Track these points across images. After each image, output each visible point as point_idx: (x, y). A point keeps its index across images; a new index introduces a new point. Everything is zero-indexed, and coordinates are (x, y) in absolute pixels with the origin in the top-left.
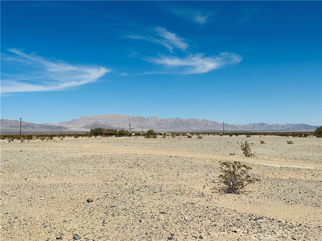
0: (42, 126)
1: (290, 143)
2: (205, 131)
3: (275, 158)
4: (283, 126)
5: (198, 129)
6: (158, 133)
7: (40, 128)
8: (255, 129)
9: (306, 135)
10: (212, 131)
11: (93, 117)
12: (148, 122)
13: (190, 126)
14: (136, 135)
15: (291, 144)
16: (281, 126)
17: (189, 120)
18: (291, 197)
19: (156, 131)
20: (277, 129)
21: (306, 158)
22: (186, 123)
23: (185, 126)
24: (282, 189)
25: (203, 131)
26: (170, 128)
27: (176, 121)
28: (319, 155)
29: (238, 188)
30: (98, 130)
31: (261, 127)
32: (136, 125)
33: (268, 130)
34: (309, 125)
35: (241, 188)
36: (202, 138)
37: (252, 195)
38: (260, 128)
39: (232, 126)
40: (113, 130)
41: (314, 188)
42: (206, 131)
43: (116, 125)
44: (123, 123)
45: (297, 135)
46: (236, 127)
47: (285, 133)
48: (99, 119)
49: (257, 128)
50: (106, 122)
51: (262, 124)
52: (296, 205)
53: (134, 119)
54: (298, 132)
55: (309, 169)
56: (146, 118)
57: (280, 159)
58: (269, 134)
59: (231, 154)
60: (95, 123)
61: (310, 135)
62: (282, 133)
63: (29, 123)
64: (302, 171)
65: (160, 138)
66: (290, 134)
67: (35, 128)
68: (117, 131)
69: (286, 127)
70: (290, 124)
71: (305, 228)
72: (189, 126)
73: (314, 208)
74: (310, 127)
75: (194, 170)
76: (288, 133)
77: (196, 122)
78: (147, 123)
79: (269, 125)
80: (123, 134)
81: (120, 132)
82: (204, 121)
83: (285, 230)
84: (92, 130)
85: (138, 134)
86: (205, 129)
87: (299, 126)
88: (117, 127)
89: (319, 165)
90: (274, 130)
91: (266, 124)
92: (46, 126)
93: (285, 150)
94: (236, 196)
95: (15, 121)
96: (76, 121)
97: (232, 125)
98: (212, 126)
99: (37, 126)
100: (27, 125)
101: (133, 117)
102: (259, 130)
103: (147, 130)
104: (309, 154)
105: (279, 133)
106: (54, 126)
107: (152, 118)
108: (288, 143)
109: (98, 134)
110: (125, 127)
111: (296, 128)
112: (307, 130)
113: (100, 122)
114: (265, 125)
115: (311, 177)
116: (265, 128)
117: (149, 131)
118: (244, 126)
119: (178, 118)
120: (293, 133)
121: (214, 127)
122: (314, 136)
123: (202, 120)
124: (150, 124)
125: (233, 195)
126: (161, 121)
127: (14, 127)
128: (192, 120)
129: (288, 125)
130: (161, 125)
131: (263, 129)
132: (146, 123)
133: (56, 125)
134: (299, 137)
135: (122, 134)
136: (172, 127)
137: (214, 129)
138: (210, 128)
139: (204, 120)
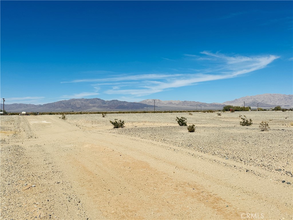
0: (211, 105)
7: (210, 106)
11: (251, 97)
32: (292, 102)
43: (273, 103)
44: (279, 101)
48: (257, 98)
50: (263, 101)
53: (290, 97)
60: (253, 101)
63: (202, 103)
67: (207, 106)
92: (215, 105)
95: (193, 102)
96: (237, 100)
99: (208, 105)
100: (201, 105)
106: (220, 105)
110: (281, 105)
113: (258, 100)
127: (193, 106)
133: (221, 104)
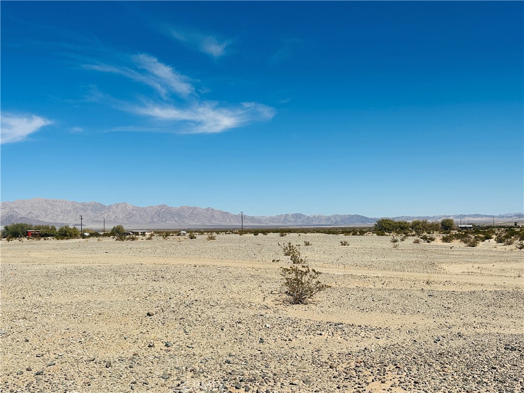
1: (344, 244)
2: (209, 227)
3: (330, 265)
4: (329, 219)
5: (198, 224)
6: (132, 232)
8: (288, 224)
9: (362, 232)
10: (221, 227)
12: (111, 213)
13: (184, 218)
14: (92, 235)
15: (346, 246)
16: (325, 218)
17: (182, 209)
18: (365, 305)
19: (126, 227)
20: (320, 224)
21: (369, 264)
22: (178, 214)
23: (176, 219)
24: (354, 298)
25: (206, 227)
26: (150, 223)
27: (160, 210)
28: (385, 259)
29: (306, 297)
30: (20, 228)
31: (296, 220)
32: (88, 218)
33: (307, 225)
34: (366, 217)
35: (309, 297)
36: (214, 239)
37: (321, 304)
38: (294, 221)
39: (252, 219)
40: (47, 228)
41: (387, 296)
42: (211, 227)
43: (50, 219)
44: (63, 214)
45: (349, 232)
46: (259, 221)
47: (331, 229)
49: (291, 221)
50: (30, 213)
51: (297, 216)
52: (372, 312)
53: (84, 207)
54: (351, 228)
55: (377, 277)
56: (107, 205)
57: (338, 266)
58: (310, 231)
59: (273, 261)
60: (9, 214)
61: (367, 231)
62: (327, 229)
64: (370, 279)
65: (142, 239)
66: (340, 232)
68: (55, 229)
69: (333, 219)
70: (339, 216)
71: (385, 331)
72: (182, 220)
73: (391, 315)
74: (367, 219)
75: (240, 281)
76: (337, 229)
77: (194, 213)
78: (108, 215)
79: (308, 217)
80: (67, 233)
81: (61, 230)
82: (208, 211)
83: (367, 332)
84: (6, 228)
85: (95, 234)
86: (210, 224)
87: (351, 217)
88: (52, 221)
89: (388, 272)
90: (315, 224)
91: (304, 216)
93: (340, 253)
94: (304, 306)
97: (253, 217)
98: (221, 218)
101: (83, 204)
102: (292, 225)
103: (112, 227)
104: (373, 259)
105: (323, 229)
107: (117, 205)
108: (342, 245)
109: (19, 234)
110: (67, 222)
111: (347, 221)
112: (363, 224)
113: (19, 212)
114: (302, 218)
115: (381, 285)
116: (303, 222)
117: (114, 228)
118: (272, 219)
119: (164, 206)
120: (344, 229)
121: (224, 220)
122: (373, 233)
123: (204, 210)
124: (113, 217)
125: (301, 305)
126: (134, 210)
128: (188, 209)
129: (335, 216)
130: (134, 218)
131: (300, 223)
132: (106, 215)
134: (353, 235)
135: (65, 234)
136: (153, 222)
137: (224, 224)
138: (217, 222)
139: (208, 209)
